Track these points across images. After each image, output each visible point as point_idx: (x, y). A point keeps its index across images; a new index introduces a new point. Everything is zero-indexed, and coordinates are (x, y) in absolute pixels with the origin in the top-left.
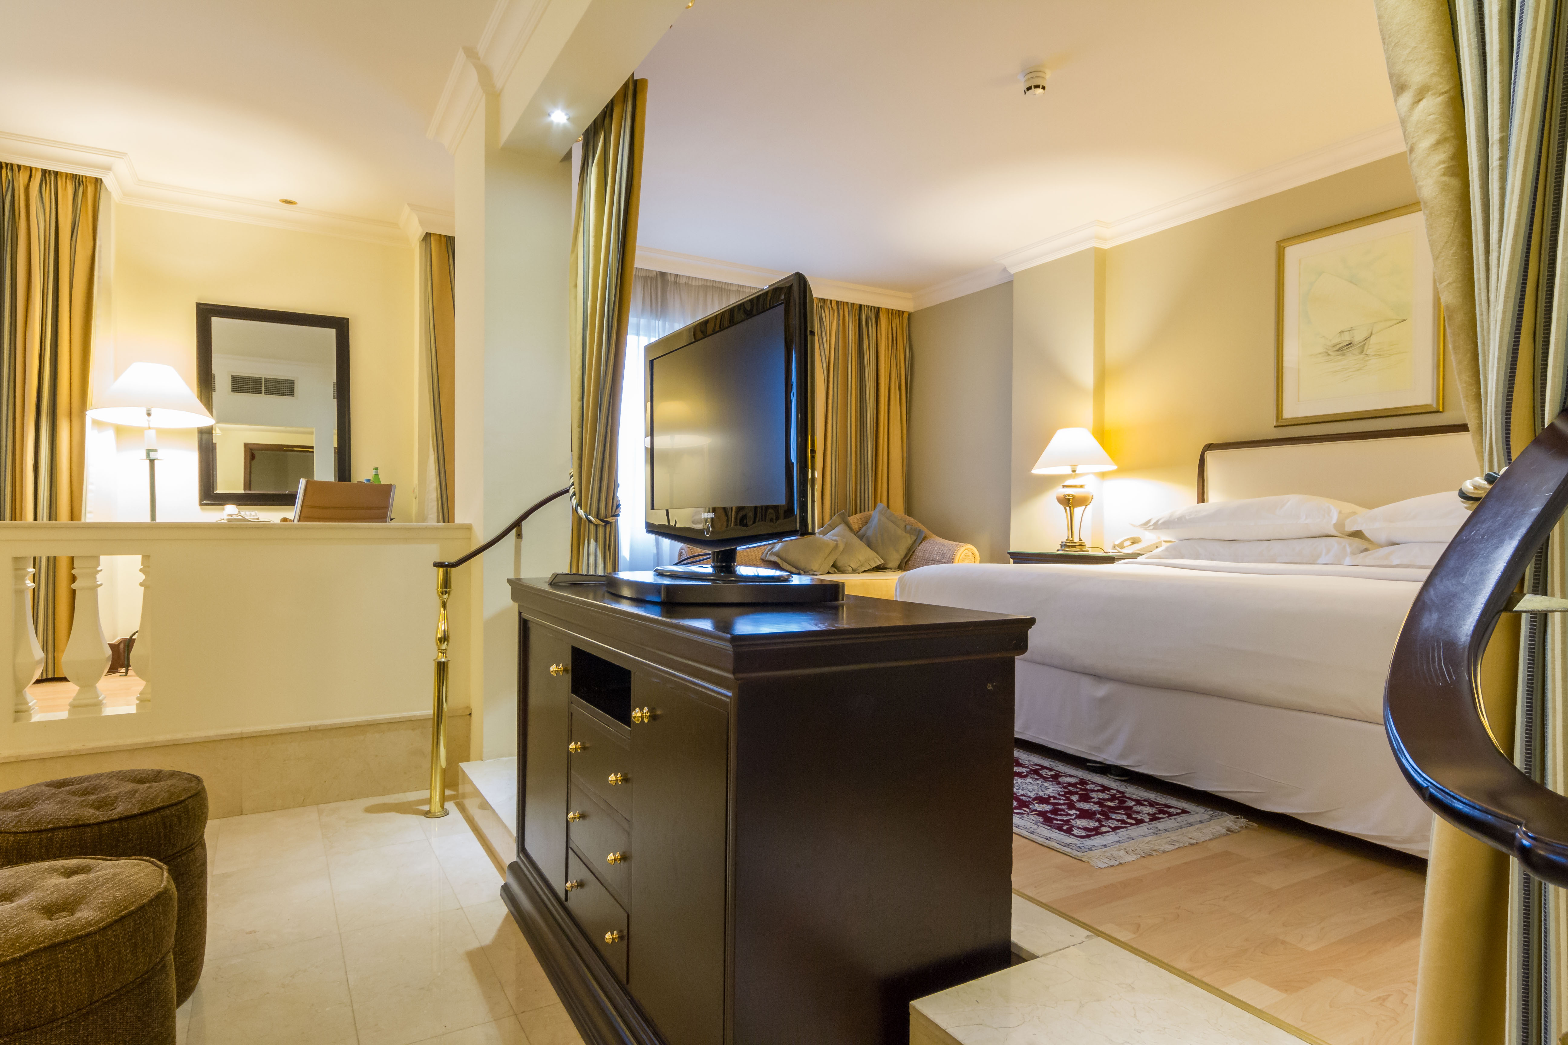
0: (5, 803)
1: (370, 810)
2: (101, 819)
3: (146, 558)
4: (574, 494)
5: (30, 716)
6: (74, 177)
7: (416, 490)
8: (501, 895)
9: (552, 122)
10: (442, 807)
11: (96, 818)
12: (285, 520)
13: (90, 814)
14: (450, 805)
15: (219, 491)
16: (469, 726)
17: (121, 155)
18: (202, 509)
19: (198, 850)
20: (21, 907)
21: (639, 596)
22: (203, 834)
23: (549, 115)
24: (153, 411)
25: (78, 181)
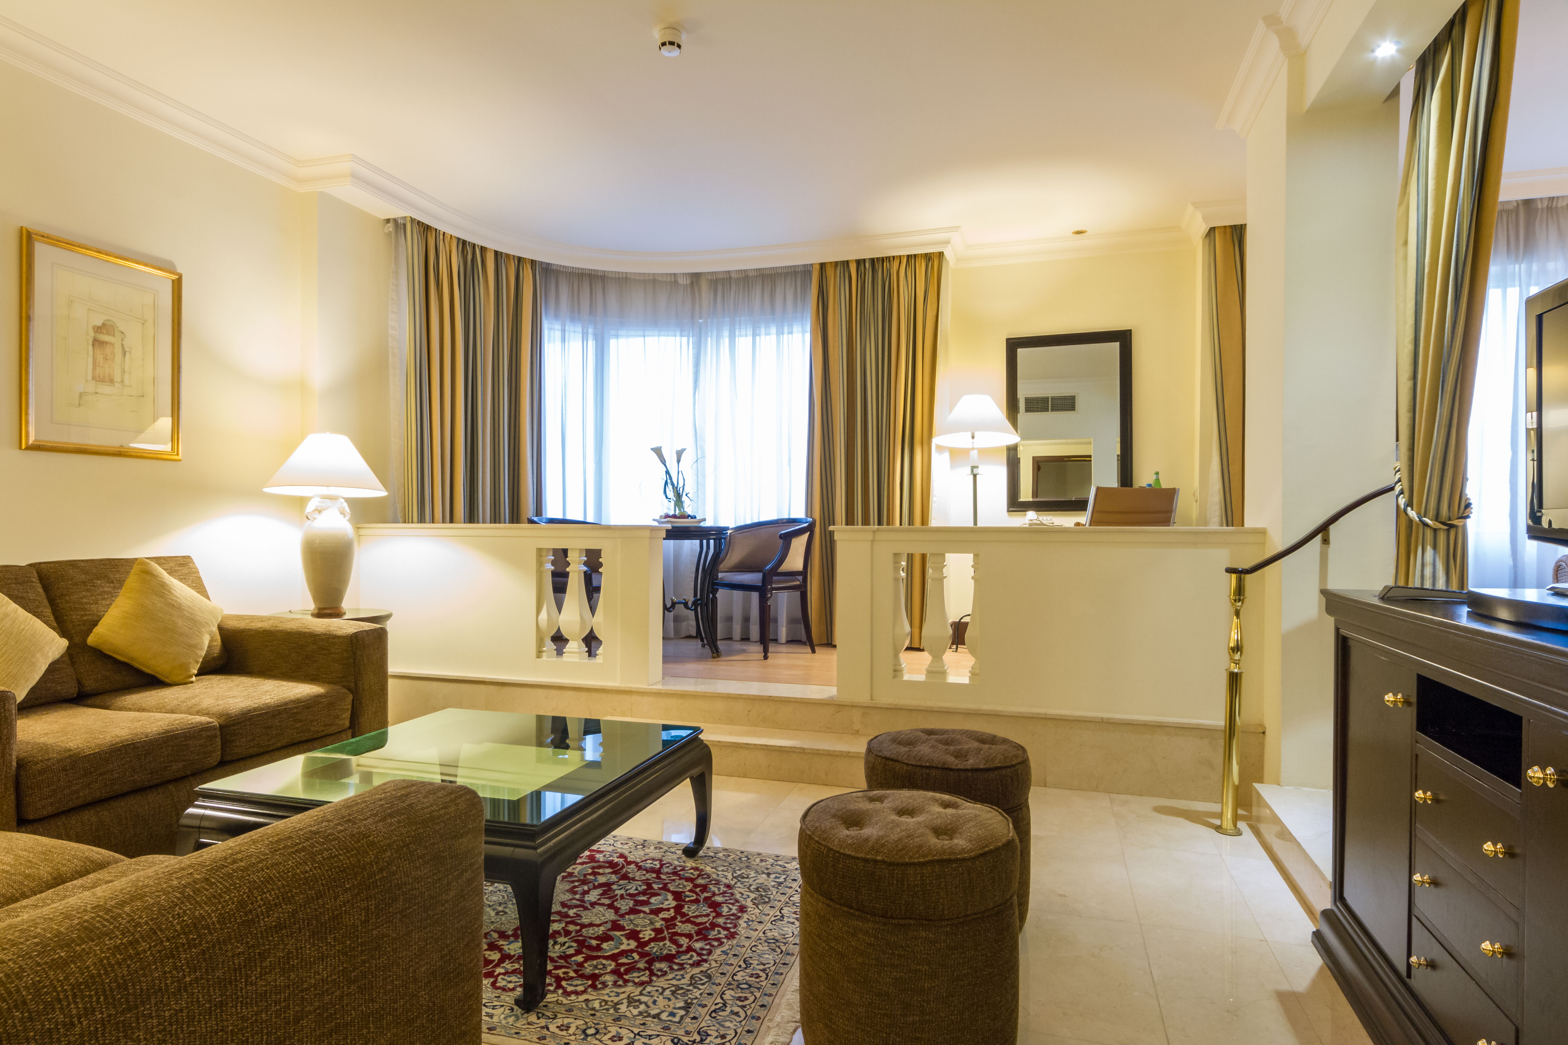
0: (899, 740)
1: (1159, 810)
2: (959, 767)
3: (976, 556)
4: (1402, 492)
5: (902, 677)
6: (926, 255)
7: (1198, 493)
8: (1312, 942)
9: (1375, 59)
10: (1235, 825)
11: (956, 765)
12: (1078, 524)
13: (952, 761)
14: (1241, 825)
15: (1022, 499)
16: (1262, 745)
17: (955, 229)
18: (1009, 515)
19: (1024, 809)
20: (919, 823)
21: (1523, 620)
22: (1028, 798)
23: (1373, 51)
24: (977, 434)
25: (928, 257)
